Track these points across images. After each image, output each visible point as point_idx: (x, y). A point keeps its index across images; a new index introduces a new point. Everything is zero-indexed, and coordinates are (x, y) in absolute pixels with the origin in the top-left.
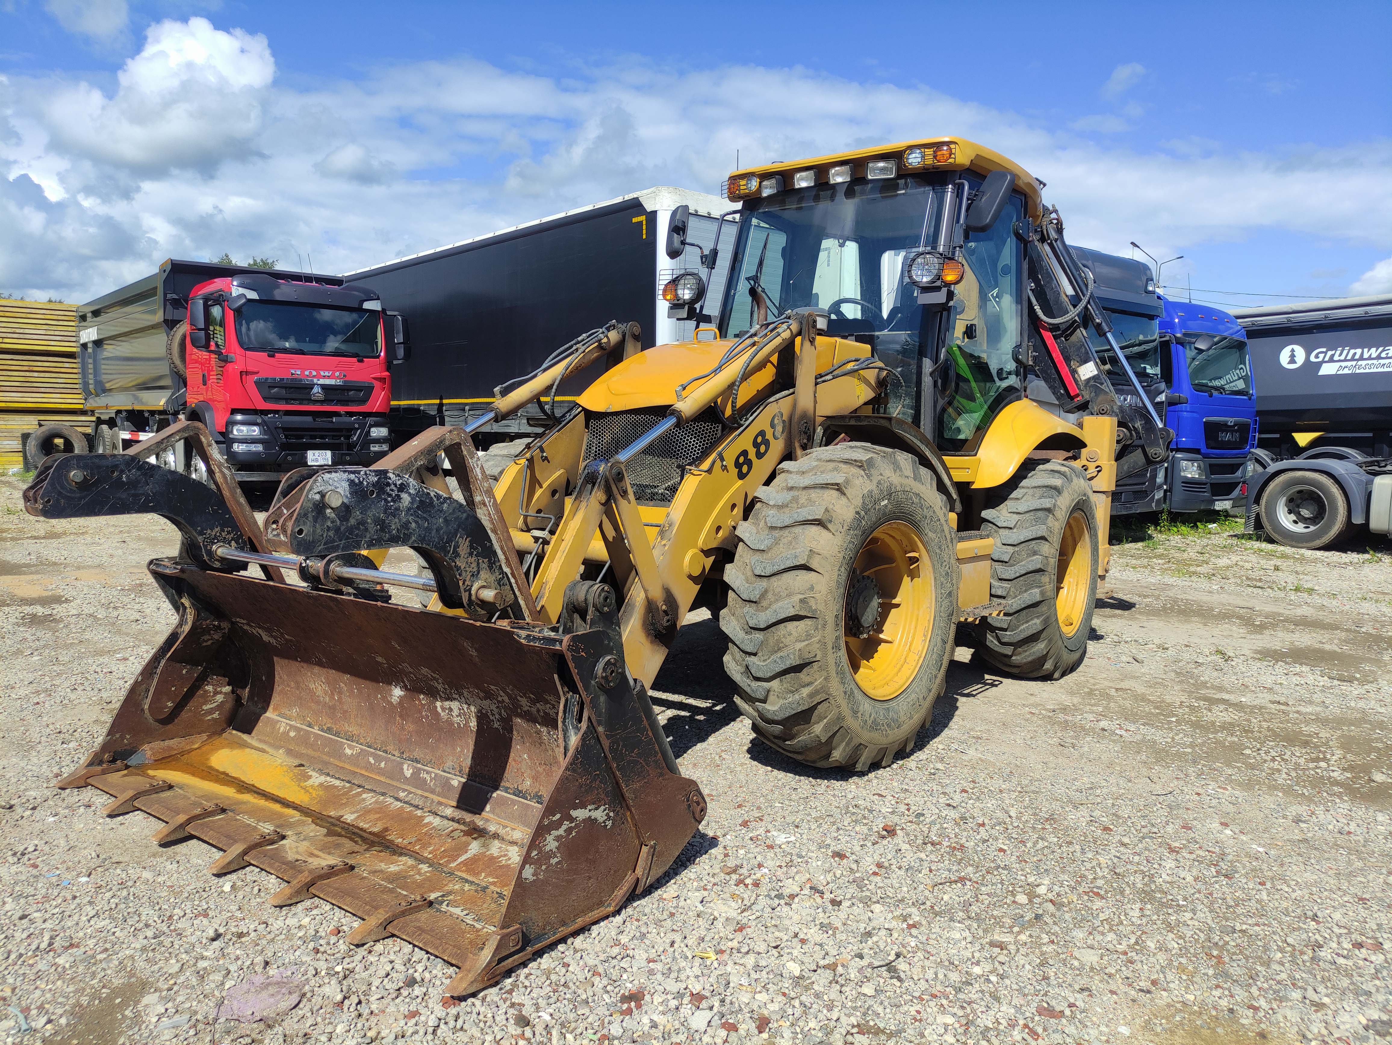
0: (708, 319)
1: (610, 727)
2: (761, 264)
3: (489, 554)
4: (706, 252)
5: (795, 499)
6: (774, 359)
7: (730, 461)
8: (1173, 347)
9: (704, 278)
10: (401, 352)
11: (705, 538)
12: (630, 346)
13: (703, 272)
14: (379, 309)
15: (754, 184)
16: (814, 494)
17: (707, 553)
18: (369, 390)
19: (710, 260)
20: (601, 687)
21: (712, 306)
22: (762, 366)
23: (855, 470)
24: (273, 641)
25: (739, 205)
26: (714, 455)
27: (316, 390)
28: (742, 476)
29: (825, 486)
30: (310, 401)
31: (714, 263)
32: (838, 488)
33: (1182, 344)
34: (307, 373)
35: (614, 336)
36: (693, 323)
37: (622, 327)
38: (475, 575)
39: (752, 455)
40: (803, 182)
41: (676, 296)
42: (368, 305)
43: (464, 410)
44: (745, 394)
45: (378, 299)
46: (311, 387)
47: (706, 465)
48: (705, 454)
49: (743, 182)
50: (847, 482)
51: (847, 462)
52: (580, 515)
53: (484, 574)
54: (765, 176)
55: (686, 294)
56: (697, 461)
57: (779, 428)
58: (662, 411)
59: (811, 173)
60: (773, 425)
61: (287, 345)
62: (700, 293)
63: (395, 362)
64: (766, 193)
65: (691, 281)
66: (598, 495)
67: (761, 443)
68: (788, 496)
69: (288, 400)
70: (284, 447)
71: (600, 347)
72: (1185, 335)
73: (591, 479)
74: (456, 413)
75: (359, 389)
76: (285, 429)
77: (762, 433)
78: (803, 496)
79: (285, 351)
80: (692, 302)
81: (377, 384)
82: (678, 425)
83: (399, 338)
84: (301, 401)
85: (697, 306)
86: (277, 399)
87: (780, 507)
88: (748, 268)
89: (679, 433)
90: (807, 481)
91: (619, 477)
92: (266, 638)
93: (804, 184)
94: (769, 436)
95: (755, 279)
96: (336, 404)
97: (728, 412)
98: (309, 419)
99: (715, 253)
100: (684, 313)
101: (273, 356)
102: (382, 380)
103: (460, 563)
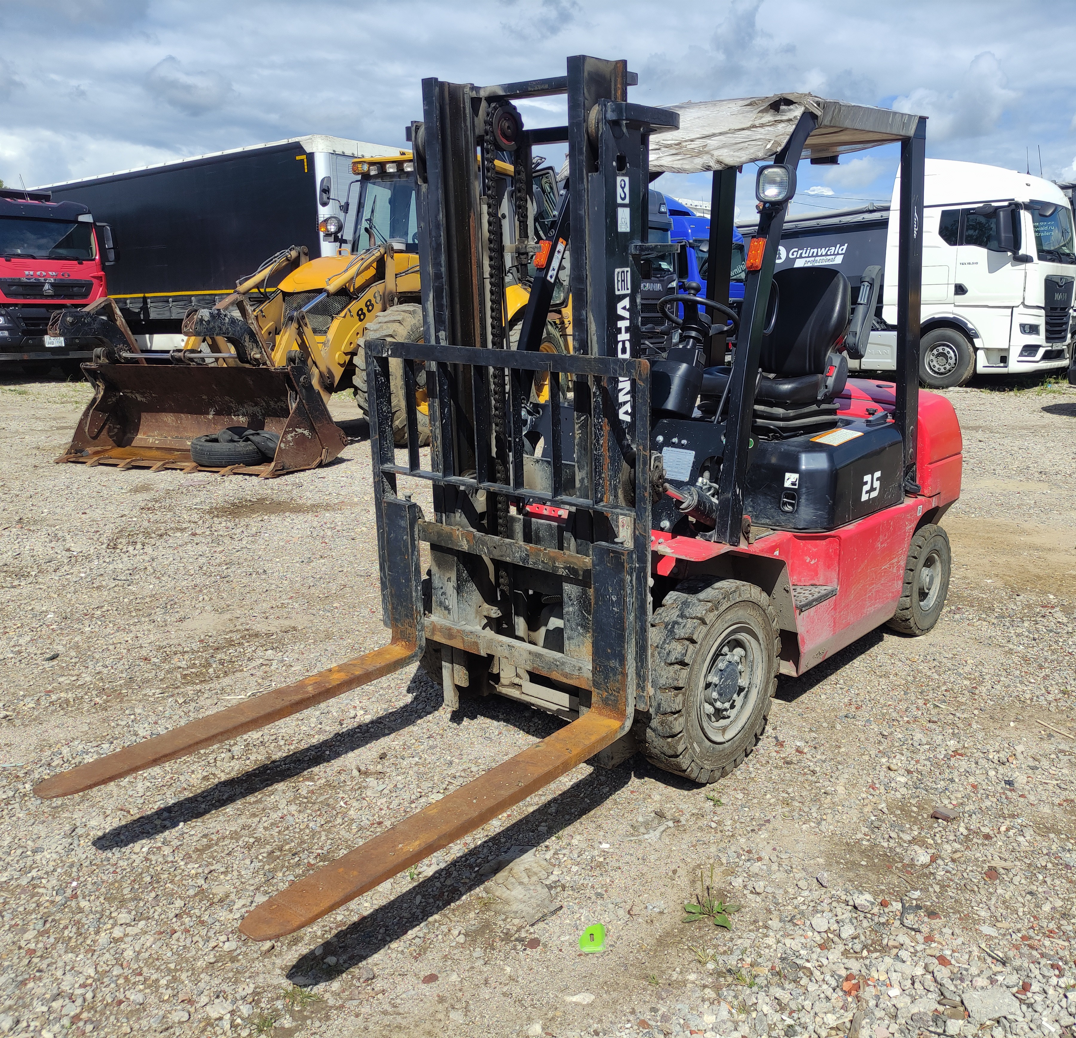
0: (345, 242)
1: (307, 401)
2: (373, 211)
3: (256, 342)
4: (343, 204)
5: (381, 327)
6: (375, 265)
7: (354, 313)
8: (688, 249)
9: (342, 219)
10: (112, 255)
11: (344, 347)
12: (303, 258)
13: (341, 216)
14: (91, 221)
15: (366, 167)
16: (389, 325)
17: (346, 354)
18: (89, 286)
19: (345, 208)
20: (303, 386)
21: (348, 234)
22: (367, 268)
23: (407, 315)
24: (144, 400)
25: (359, 177)
26: (346, 310)
27: (47, 287)
28: (361, 320)
29: (394, 321)
30: (42, 296)
31: (347, 210)
32: (400, 322)
33: (693, 248)
34: (38, 273)
35: (294, 254)
36: (338, 244)
37: (298, 248)
38: (252, 349)
39: (365, 310)
40: (391, 169)
41: (327, 230)
42: (82, 218)
43: (168, 302)
44: (359, 282)
45: (89, 213)
46: (42, 285)
47: (343, 314)
48: (342, 309)
49: (360, 166)
50: (403, 319)
51: (404, 311)
52: (287, 334)
53: (255, 349)
54: (371, 164)
55: (332, 228)
56: (338, 313)
57: (378, 298)
58: (320, 291)
59: (395, 165)
60: (375, 297)
61: (19, 251)
62: (340, 228)
63: (107, 264)
64: (372, 173)
65: (335, 221)
66: (295, 325)
67: (369, 305)
68: (378, 326)
69: (24, 296)
70: (25, 333)
71: (287, 259)
72: (695, 241)
73: (291, 319)
74: (160, 304)
75: (81, 286)
76: (24, 319)
77: (370, 301)
78: (385, 326)
79: (19, 256)
80: (336, 233)
81: (95, 282)
82: (328, 296)
83: (109, 244)
84: (35, 296)
85: (339, 235)
86: (15, 295)
87: (375, 331)
88: (366, 214)
89: (330, 300)
90: (386, 320)
91: (303, 317)
92: (139, 399)
93: (391, 170)
94: (373, 302)
95: (370, 220)
96: (64, 298)
97: (352, 290)
98: (43, 310)
99: (347, 204)
100: (332, 238)
101: (9, 261)
102: (99, 278)
103: (246, 344)
